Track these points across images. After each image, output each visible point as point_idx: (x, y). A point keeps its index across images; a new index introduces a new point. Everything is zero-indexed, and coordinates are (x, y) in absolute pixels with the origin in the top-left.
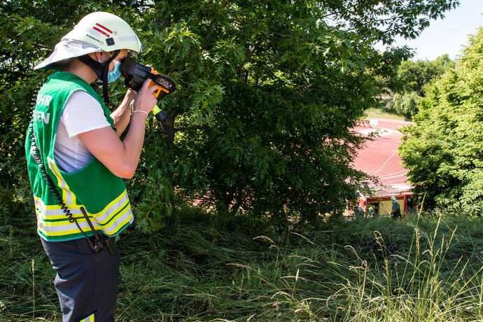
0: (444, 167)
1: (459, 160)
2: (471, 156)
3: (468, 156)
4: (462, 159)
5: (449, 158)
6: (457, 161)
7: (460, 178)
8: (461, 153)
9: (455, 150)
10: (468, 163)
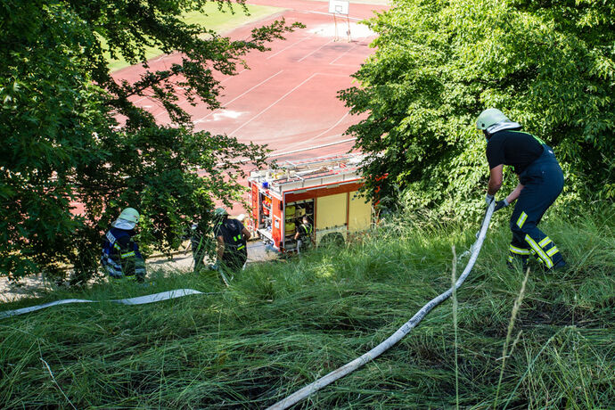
0: (416, 114)
1: (453, 92)
2: (478, 80)
3: (472, 81)
4: (459, 90)
5: (430, 89)
6: (447, 97)
7: (450, 140)
8: (457, 75)
9: (445, 68)
10: (470, 99)
